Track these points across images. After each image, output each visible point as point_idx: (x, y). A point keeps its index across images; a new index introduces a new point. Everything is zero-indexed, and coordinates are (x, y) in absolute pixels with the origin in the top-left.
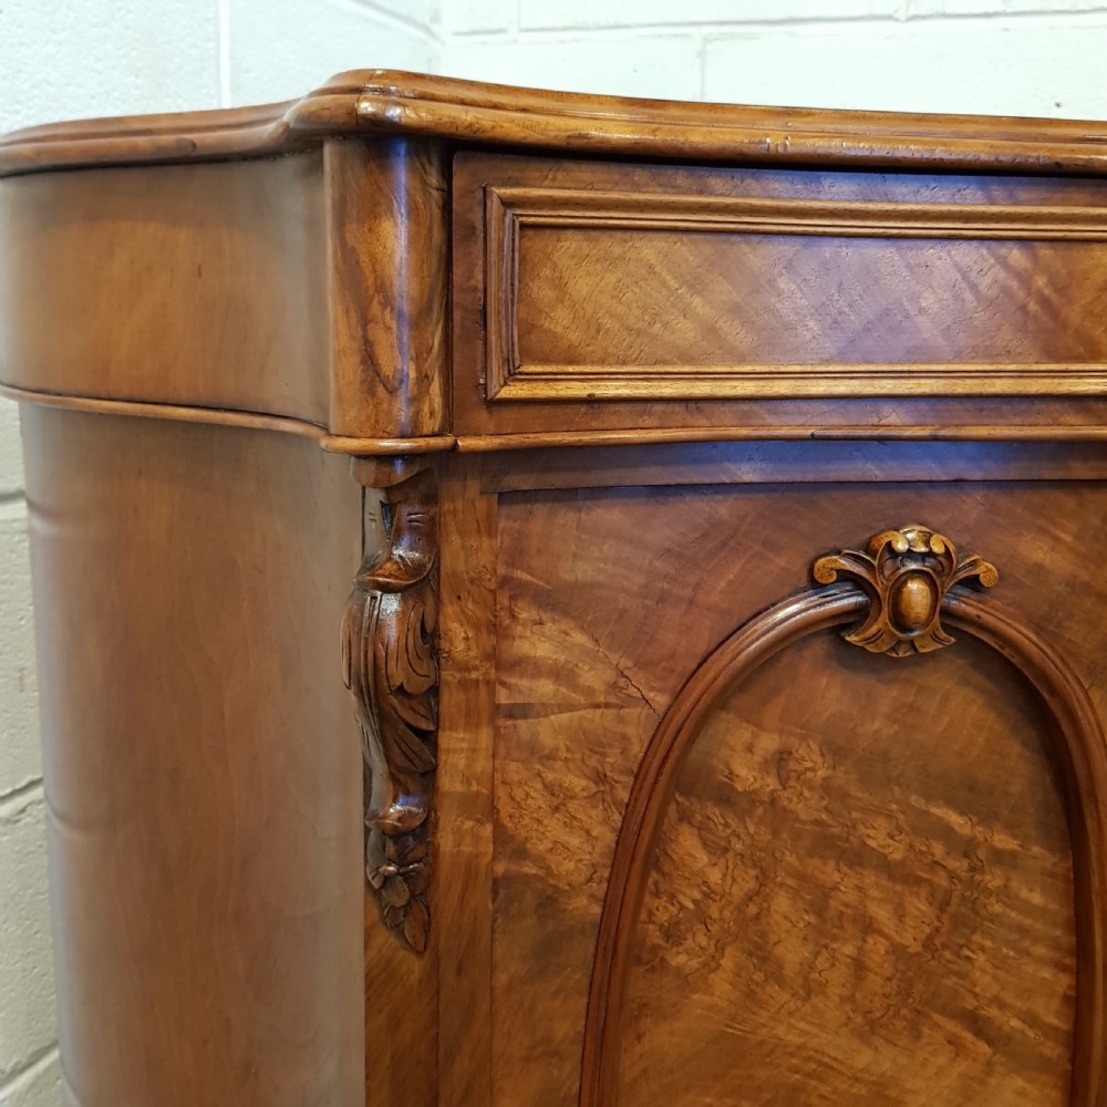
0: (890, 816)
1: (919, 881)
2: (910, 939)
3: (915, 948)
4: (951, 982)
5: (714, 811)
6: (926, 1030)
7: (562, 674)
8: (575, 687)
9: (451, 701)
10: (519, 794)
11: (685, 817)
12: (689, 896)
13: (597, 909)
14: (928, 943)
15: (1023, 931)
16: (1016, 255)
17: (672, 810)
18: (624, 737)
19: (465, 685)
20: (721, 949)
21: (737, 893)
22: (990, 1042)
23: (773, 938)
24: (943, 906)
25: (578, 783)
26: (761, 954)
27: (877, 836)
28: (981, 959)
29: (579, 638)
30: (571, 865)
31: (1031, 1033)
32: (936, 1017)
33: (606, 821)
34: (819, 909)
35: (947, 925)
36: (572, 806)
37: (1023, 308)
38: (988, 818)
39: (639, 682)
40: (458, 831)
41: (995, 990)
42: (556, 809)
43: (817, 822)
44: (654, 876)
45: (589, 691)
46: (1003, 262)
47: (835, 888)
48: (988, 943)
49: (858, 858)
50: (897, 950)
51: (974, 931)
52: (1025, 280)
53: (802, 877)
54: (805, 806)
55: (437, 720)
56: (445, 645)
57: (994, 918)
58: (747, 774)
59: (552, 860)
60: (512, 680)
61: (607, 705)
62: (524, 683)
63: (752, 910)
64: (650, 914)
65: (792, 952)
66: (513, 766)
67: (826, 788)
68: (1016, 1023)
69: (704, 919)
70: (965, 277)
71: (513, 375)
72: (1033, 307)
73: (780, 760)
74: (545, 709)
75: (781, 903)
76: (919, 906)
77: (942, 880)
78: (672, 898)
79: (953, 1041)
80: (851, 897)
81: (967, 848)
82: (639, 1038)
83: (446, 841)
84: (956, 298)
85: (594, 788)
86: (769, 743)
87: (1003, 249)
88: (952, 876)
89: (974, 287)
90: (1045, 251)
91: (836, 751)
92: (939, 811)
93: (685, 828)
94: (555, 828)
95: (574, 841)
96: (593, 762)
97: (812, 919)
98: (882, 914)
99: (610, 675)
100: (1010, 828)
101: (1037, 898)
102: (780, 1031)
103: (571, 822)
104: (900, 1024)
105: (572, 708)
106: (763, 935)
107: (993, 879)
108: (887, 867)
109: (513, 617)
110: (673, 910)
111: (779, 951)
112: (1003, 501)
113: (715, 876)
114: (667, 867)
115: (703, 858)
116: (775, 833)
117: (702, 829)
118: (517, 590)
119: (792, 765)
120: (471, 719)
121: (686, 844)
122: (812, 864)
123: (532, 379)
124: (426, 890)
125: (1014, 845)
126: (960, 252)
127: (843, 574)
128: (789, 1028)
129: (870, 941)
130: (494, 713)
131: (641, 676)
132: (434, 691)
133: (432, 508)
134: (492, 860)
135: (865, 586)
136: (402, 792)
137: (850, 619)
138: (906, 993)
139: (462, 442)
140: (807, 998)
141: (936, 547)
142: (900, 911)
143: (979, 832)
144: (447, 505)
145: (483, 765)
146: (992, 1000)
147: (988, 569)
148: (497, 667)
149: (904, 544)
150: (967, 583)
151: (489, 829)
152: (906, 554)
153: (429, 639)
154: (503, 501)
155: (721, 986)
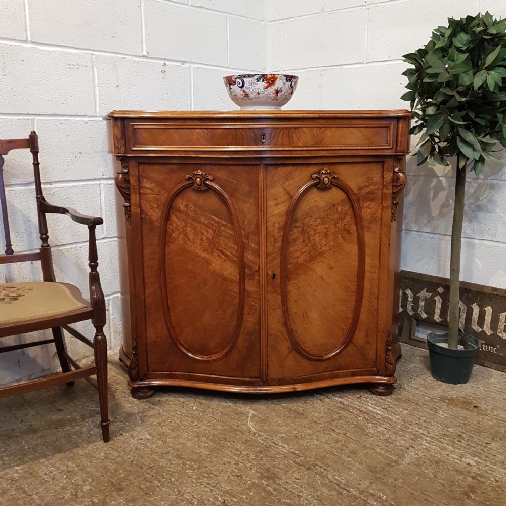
0: (205, 216)
1: (210, 227)
2: (210, 236)
3: (211, 238)
4: (217, 245)
5: (178, 213)
7: (151, 189)
8: (153, 192)
9: (132, 190)
10: (146, 206)
11: (173, 214)
12: (174, 226)
13: (159, 225)
14: (213, 238)
15: (228, 237)
16: (205, 130)
17: (171, 211)
18: (161, 200)
19: (134, 188)
20: (180, 234)
21: (182, 226)
22: (225, 256)
23: (188, 234)
24: (214, 232)
25: (155, 206)
26: (186, 235)
27: (203, 219)
28: (222, 242)
29: (153, 184)
30: (154, 217)
31: (231, 255)
33: (160, 212)
34: (195, 230)
35: (215, 235)
36: (154, 209)
38: (220, 218)
39: (163, 192)
40: (134, 208)
41: (224, 247)
42: (152, 209)
43: (193, 216)
44: (169, 222)
45: (156, 192)
46: (204, 132)
47: (197, 227)
48: (223, 239)
49: (200, 223)
50: (208, 238)
51: (220, 236)
53: (192, 224)
54: (191, 214)
55: (130, 192)
56: (130, 182)
57: (223, 235)
58: (182, 207)
59: (152, 216)
61: (159, 195)
62: (145, 190)
63: (184, 229)
64: (169, 228)
65: (191, 237)
66: (144, 202)
67: (194, 210)
68: (229, 253)
69: (177, 230)
71: (134, 147)
72: (209, 138)
73: (187, 205)
74: (149, 194)
75: (189, 228)
76: (210, 231)
78: (172, 226)
79: (218, 255)
80: (200, 228)
81: (218, 223)
82: (169, 246)
83: (132, 209)
84: (198, 136)
85: (157, 207)
86: (185, 203)
87: (204, 130)
88: (216, 227)
89: (200, 135)
90: (210, 130)
91: (195, 206)
92: (213, 216)
94: (151, 212)
95: (155, 214)
96: (157, 203)
98: (205, 233)
99: (159, 190)
100: (224, 220)
101: (230, 232)
102: (190, 249)
103: (154, 211)
104: (209, 251)
105: (153, 194)
106: (186, 233)
107: (222, 228)
108: (205, 224)
109: (143, 180)
111: (189, 236)
112: (213, 167)
113: (178, 223)
114: (171, 220)
115: (176, 220)
116: (187, 217)
117: (176, 216)
118: (144, 177)
119: (189, 207)
120: (135, 193)
121: (173, 217)
122: (193, 223)
123: (137, 147)
124: (130, 216)
125: (225, 223)
126: (197, 130)
127: (189, 177)
128: (192, 248)
129: (203, 236)
130: (140, 193)
131: (163, 191)
132: (129, 188)
133: (127, 164)
134: (141, 214)
135: (193, 179)
136: (126, 202)
137: (192, 184)
138: (210, 245)
139: (128, 155)
140: (194, 244)
141: (200, 173)
142: (208, 232)
143: (219, 220)
144: (130, 164)
145: (138, 200)
146: (224, 249)
147: (210, 177)
148: (140, 187)
149: (196, 172)
150: (208, 179)
151: (139, 209)
152: (196, 174)
153: (127, 181)
154: (139, 164)
155: (180, 240)
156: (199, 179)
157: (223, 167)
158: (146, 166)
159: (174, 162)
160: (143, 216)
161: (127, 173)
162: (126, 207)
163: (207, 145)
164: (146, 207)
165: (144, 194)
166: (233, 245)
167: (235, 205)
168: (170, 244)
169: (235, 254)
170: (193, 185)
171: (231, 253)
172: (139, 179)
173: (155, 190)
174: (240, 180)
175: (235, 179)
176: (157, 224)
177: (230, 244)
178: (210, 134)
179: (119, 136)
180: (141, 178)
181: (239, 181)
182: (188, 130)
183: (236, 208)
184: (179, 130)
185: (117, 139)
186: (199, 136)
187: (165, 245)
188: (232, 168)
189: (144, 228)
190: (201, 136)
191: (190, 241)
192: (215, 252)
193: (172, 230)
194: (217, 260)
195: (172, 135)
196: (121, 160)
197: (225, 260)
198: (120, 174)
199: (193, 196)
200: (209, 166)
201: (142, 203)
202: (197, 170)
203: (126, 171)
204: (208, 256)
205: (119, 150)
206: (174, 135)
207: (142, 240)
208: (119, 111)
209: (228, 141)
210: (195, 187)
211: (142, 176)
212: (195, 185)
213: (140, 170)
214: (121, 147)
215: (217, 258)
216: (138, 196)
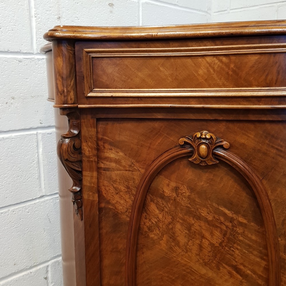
0: (207, 208)
1: (217, 227)
2: (215, 242)
3: (217, 245)
4: (228, 256)
5: (160, 200)
6: (221, 268)
7: (117, 162)
8: (121, 166)
9: (85, 164)
10: (107, 189)
11: (152, 200)
12: (154, 220)
13: (128, 219)
14: (221, 244)
15: (249, 246)
16: (224, 59)
17: (149, 198)
18: (134, 179)
20: (163, 235)
21: (166, 222)
22: (241, 276)
23: (176, 235)
24: (225, 235)
25: (122, 188)
26: (173, 238)
27: (204, 213)
28: (237, 251)
29: (121, 154)
30: (121, 208)
31: (254, 276)
32: (224, 265)
33: (130, 198)
34: (189, 229)
35: (226, 240)
36: (121, 193)
37: (228, 73)
38: (237, 213)
39: (137, 166)
40: (88, 194)
41: (242, 261)
42: (117, 194)
43: (187, 207)
44: (144, 214)
45: (124, 167)
46: (221, 61)
47: (193, 225)
48: (239, 248)
49: (199, 218)
50: (212, 245)
51: (234, 243)
52: (227, 65)
53: (183, 220)
54: (184, 202)
55: (82, 168)
56: (83, 152)
57: (240, 241)
58: (167, 192)
59: (117, 205)
60: (105, 162)
61: (129, 170)
62: (108, 163)
63: (170, 227)
64: (145, 223)
65: (182, 240)
66: (106, 182)
67: (189, 197)
68: (249, 272)
69: (158, 227)
70: (210, 65)
71: (91, 91)
72: (230, 73)
73: (176, 189)
74: (113, 170)
75: (178, 226)
76: (217, 233)
77: (224, 228)
78: (150, 220)
79: (230, 273)
80: (198, 228)
81: (231, 220)
82: (143, 253)
83: (85, 196)
84: (208, 71)
85: (127, 190)
86: (173, 184)
87: (221, 58)
88: (227, 227)
89: (213, 68)
90: (233, 58)
91: (192, 189)
92: (223, 209)
93: (152, 203)
94: (117, 198)
95: (122, 202)
96: (126, 183)
97: (187, 232)
98: (207, 235)
99: (129, 163)
100: (244, 216)
101: (254, 237)
102: (179, 259)
103: (121, 197)
104: (214, 265)
105: (121, 170)
106: (174, 233)
107: (240, 230)
108: (207, 221)
109: (104, 147)
110: (150, 223)
111: (178, 238)
112: (231, 125)
113: (160, 216)
114: (148, 212)
115: (157, 212)
116: (176, 208)
117: (157, 204)
118: (105, 141)
119: (180, 191)
120: (91, 170)
121: (153, 207)
122: (186, 217)
123: (97, 92)
124: (81, 207)
125: (245, 221)
126: (208, 59)
127: (186, 143)
128: (182, 259)
129: (204, 240)
130: (99, 169)
131: (137, 164)
132: (81, 161)
133: (79, 121)
134: (99, 202)
135: (191, 146)
136: (75, 185)
137: (190, 154)
138: (215, 257)
139: (79, 106)
140: (187, 252)
141: (208, 137)
142: (212, 234)
143: (234, 216)
144: (82, 121)
145: (95, 180)
146: (242, 264)
147: (225, 143)
148: (99, 158)
149: (199, 135)
150: (221, 147)
151: (97, 195)
152: (200, 138)
153: (77, 150)
154: (98, 120)
155: (163, 244)
156: (203, 147)
157: (251, 126)
158: (110, 123)
159: (159, 116)
160: (103, 205)
161: (78, 136)
162: (75, 193)
163: (225, 86)
164: (108, 191)
165: (105, 169)
166: (258, 260)
167: (269, 193)
168: (145, 250)
169: (260, 273)
170: (190, 156)
171: (254, 272)
172: (98, 145)
173: (124, 163)
174: (283, 149)
175: (273, 147)
176: (125, 218)
177: (252, 257)
178: (232, 66)
179: (65, 72)
180: (101, 143)
181: (281, 151)
182: (189, 60)
183: (272, 197)
184: (172, 60)
185: (62, 78)
186: (212, 71)
187: (137, 250)
188: (268, 126)
189: (103, 224)
190: (214, 70)
191: (179, 247)
192: (224, 267)
193: (149, 228)
194: (226, 281)
195: (159, 69)
196: (68, 115)
197: (241, 282)
198: (65, 138)
199: (190, 174)
200: (224, 123)
201: (101, 184)
202: (201, 130)
203: (76, 132)
204: (210, 274)
205: (64, 96)
206: (161, 69)
207: (100, 244)
208: (65, 27)
209: (269, 77)
210: (195, 159)
211: (102, 139)
212: (196, 156)
213: (99, 130)
214: (68, 92)
215: (227, 277)
216: (95, 174)
